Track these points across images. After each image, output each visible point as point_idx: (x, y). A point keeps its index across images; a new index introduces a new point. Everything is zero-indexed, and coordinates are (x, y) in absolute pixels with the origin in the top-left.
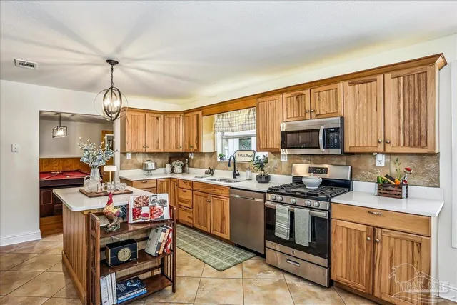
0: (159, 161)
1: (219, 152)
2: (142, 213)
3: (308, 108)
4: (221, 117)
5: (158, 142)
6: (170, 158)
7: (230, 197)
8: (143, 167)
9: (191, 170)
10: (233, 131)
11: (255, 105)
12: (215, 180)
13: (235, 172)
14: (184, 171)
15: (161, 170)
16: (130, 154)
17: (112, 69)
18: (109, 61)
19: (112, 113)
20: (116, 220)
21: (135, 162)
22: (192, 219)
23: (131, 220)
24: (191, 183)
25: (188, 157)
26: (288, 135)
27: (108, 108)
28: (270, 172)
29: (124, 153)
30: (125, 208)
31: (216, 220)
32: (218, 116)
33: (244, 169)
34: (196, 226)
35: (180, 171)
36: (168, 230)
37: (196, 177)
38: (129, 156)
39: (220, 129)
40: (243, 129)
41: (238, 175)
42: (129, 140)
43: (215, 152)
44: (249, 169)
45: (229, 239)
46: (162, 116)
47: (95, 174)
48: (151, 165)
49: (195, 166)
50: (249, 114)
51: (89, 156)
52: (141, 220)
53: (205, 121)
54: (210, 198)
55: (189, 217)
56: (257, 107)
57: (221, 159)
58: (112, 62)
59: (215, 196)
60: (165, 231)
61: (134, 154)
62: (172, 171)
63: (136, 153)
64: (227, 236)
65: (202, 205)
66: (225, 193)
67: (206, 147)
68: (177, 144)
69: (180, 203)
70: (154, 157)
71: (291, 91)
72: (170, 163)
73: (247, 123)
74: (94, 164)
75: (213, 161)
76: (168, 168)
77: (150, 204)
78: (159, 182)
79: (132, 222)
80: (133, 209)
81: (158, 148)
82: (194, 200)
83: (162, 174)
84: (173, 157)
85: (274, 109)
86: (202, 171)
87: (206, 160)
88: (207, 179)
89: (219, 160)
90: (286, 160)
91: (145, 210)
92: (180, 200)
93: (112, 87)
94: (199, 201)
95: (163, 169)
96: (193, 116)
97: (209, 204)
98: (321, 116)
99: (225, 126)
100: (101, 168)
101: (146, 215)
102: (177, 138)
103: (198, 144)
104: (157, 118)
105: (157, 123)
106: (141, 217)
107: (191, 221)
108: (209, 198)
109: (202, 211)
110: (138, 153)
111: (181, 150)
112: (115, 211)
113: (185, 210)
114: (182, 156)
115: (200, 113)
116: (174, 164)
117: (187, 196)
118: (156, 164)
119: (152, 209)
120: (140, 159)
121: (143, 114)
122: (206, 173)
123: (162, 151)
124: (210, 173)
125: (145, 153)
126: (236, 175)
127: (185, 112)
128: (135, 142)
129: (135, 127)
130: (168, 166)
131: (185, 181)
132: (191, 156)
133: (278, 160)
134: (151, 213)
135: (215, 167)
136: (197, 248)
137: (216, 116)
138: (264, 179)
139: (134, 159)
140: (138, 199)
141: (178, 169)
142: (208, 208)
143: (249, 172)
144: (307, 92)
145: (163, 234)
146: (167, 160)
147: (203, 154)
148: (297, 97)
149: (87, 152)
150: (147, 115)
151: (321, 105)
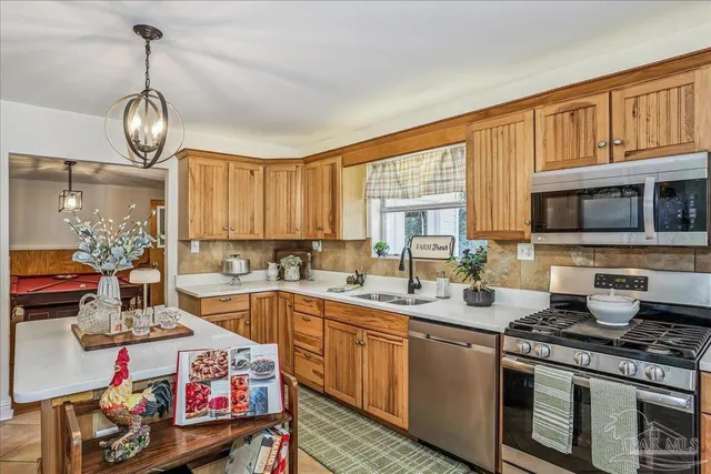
0: (255, 257)
1: (375, 240)
2: (210, 398)
3: (603, 136)
4: (380, 169)
5: (252, 219)
6: (276, 251)
7: (409, 337)
8: (223, 268)
9: (317, 274)
10: (405, 196)
11: (463, 137)
12: (368, 297)
13: (411, 281)
14: (303, 277)
15: (258, 275)
16: (197, 243)
17: (148, 48)
18: (141, 29)
19: (146, 150)
20: (136, 425)
21: (208, 258)
22: (322, 376)
23: (181, 418)
24: (322, 303)
25: (311, 250)
26: (549, 200)
27: (137, 136)
28: (493, 282)
29: (185, 242)
30: (166, 387)
31: (377, 383)
32: (375, 167)
33: (432, 275)
34: (332, 391)
35: (297, 277)
36: (277, 439)
37: (330, 290)
38: (195, 247)
39: (377, 193)
40: (428, 192)
41: (419, 286)
42: (195, 215)
43: (367, 241)
44: (444, 274)
45: (406, 426)
46: (261, 168)
47: (109, 289)
48: (238, 266)
49: (323, 266)
50: (442, 161)
51: (92, 248)
52: (207, 418)
53: (347, 177)
54: (362, 335)
55: (314, 371)
56: (469, 141)
57: (379, 253)
58: (148, 33)
59: (375, 334)
60: (269, 443)
61: (205, 243)
62: (281, 276)
63: (208, 241)
64: (402, 421)
65: (343, 350)
66: (399, 328)
67: (349, 230)
68: (290, 224)
69: (296, 342)
70: (245, 249)
71: (556, 101)
72: (276, 260)
73: (438, 178)
74: (106, 266)
75: (364, 258)
76: (273, 271)
77: (232, 373)
78: (254, 299)
79: (185, 422)
80: (189, 388)
81: (252, 232)
82: (327, 338)
83: (261, 282)
84: (283, 249)
85: (512, 146)
86: (340, 278)
87: (348, 256)
88: (350, 296)
89: (374, 255)
90: (532, 258)
91: (220, 389)
92: (296, 337)
93: (147, 90)
94: (338, 341)
95: (263, 272)
96: (324, 167)
97: (359, 349)
98: (638, 155)
99: (388, 188)
100: (123, 276)
101: (221, 402)
102: (290, 211)
103: (334, 223)
104: (252, 172)
105: (252, 182)
106: (207, 408)
107: (320, 382)
108: (359, 335)
109: (343, 363)
110: (215, 241)
111: (298, 236)
112: (133, 402)
113: (308, 358)
114: (300, 247)
115: (338, 160)
116: (283, 262)
117: (314, 329)
118: (248, 262)
119: (236, 386)
120: (217, 254)
121: (222, 163)
122: (348, 282)
123: (261, 237)
124: (357, 281)
125: (229, 241)
126: (413, 288)
127: (307, 160)
128: (207, 219)
129: (207, 190)
130: (272, 265)
131: (308, 299)
132: (317, 246)
133: (511, 257)
134: (234, 395)
135: (367, 270)
136: (337, 447)
137: (369, 167)
138: (481, 298)
139: (206, 253)
140: (200, 358)
141: (292, 273)
142: (359, 356)
143: (443, 281)
144: (601, 100)
145: (265, 449)
146: (271, 255)
147: (341, 244)
148: (573, 112)
149: (88, 240)
150: (232, 165)
151: (643, 128)
